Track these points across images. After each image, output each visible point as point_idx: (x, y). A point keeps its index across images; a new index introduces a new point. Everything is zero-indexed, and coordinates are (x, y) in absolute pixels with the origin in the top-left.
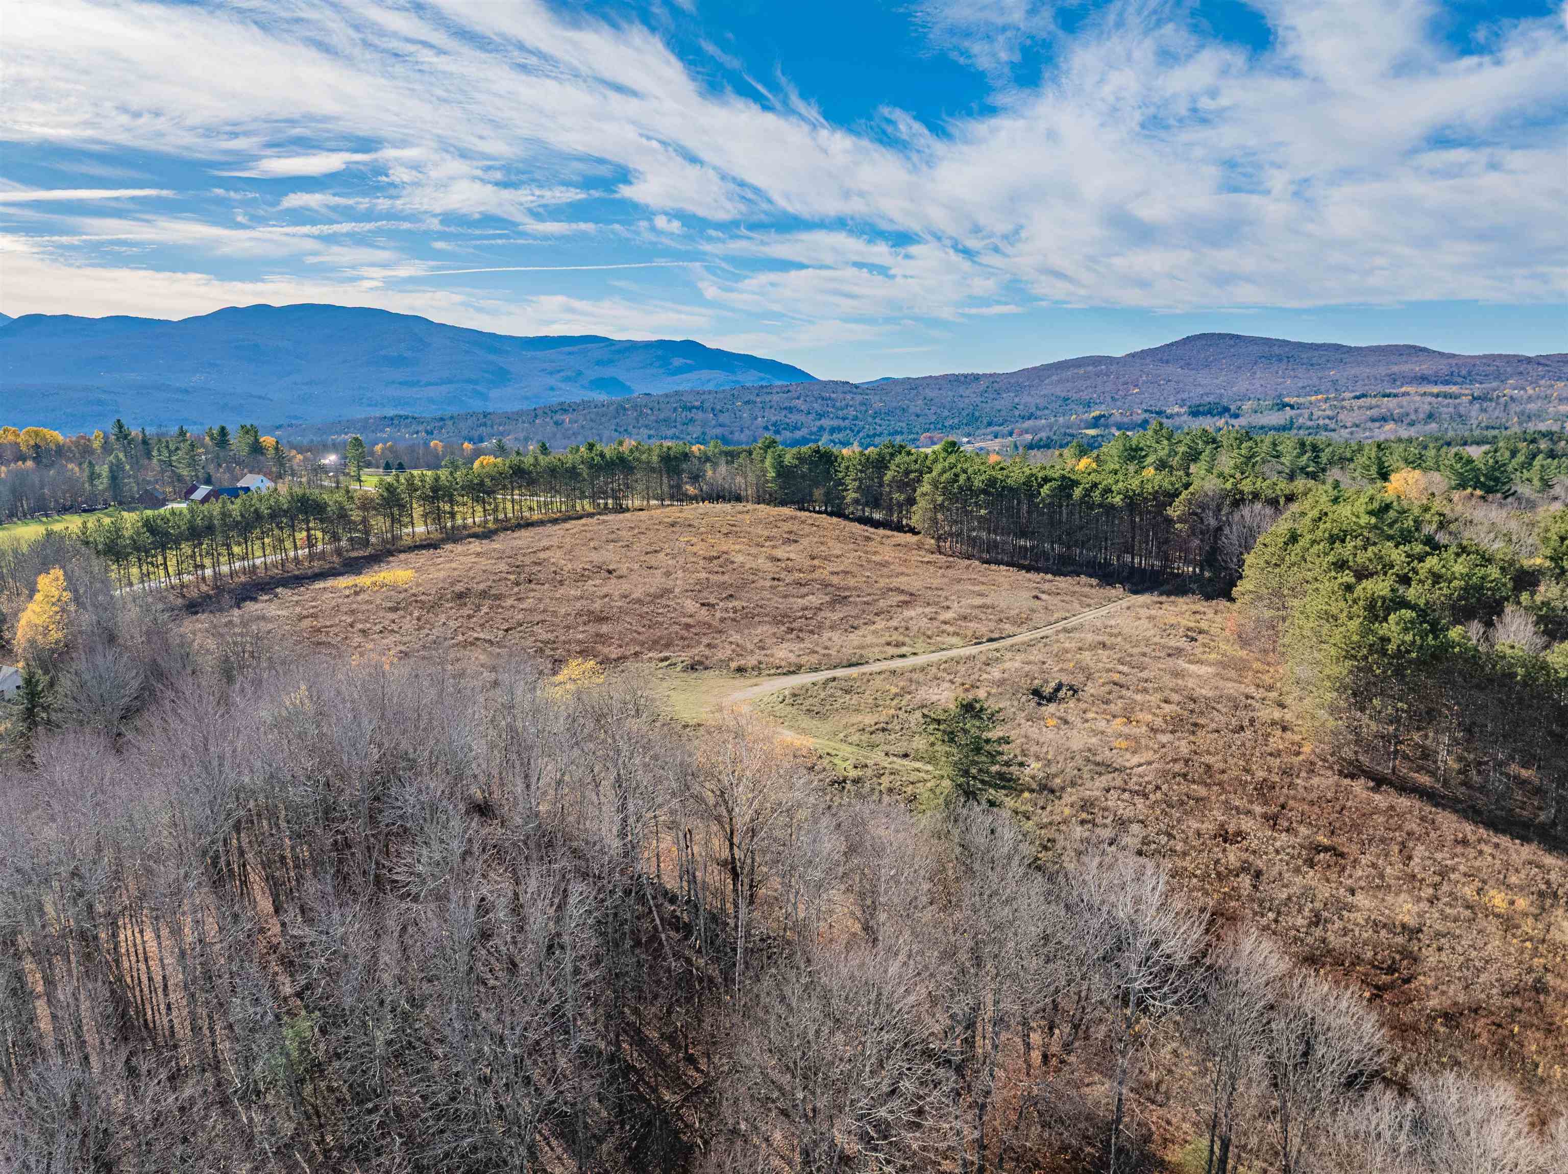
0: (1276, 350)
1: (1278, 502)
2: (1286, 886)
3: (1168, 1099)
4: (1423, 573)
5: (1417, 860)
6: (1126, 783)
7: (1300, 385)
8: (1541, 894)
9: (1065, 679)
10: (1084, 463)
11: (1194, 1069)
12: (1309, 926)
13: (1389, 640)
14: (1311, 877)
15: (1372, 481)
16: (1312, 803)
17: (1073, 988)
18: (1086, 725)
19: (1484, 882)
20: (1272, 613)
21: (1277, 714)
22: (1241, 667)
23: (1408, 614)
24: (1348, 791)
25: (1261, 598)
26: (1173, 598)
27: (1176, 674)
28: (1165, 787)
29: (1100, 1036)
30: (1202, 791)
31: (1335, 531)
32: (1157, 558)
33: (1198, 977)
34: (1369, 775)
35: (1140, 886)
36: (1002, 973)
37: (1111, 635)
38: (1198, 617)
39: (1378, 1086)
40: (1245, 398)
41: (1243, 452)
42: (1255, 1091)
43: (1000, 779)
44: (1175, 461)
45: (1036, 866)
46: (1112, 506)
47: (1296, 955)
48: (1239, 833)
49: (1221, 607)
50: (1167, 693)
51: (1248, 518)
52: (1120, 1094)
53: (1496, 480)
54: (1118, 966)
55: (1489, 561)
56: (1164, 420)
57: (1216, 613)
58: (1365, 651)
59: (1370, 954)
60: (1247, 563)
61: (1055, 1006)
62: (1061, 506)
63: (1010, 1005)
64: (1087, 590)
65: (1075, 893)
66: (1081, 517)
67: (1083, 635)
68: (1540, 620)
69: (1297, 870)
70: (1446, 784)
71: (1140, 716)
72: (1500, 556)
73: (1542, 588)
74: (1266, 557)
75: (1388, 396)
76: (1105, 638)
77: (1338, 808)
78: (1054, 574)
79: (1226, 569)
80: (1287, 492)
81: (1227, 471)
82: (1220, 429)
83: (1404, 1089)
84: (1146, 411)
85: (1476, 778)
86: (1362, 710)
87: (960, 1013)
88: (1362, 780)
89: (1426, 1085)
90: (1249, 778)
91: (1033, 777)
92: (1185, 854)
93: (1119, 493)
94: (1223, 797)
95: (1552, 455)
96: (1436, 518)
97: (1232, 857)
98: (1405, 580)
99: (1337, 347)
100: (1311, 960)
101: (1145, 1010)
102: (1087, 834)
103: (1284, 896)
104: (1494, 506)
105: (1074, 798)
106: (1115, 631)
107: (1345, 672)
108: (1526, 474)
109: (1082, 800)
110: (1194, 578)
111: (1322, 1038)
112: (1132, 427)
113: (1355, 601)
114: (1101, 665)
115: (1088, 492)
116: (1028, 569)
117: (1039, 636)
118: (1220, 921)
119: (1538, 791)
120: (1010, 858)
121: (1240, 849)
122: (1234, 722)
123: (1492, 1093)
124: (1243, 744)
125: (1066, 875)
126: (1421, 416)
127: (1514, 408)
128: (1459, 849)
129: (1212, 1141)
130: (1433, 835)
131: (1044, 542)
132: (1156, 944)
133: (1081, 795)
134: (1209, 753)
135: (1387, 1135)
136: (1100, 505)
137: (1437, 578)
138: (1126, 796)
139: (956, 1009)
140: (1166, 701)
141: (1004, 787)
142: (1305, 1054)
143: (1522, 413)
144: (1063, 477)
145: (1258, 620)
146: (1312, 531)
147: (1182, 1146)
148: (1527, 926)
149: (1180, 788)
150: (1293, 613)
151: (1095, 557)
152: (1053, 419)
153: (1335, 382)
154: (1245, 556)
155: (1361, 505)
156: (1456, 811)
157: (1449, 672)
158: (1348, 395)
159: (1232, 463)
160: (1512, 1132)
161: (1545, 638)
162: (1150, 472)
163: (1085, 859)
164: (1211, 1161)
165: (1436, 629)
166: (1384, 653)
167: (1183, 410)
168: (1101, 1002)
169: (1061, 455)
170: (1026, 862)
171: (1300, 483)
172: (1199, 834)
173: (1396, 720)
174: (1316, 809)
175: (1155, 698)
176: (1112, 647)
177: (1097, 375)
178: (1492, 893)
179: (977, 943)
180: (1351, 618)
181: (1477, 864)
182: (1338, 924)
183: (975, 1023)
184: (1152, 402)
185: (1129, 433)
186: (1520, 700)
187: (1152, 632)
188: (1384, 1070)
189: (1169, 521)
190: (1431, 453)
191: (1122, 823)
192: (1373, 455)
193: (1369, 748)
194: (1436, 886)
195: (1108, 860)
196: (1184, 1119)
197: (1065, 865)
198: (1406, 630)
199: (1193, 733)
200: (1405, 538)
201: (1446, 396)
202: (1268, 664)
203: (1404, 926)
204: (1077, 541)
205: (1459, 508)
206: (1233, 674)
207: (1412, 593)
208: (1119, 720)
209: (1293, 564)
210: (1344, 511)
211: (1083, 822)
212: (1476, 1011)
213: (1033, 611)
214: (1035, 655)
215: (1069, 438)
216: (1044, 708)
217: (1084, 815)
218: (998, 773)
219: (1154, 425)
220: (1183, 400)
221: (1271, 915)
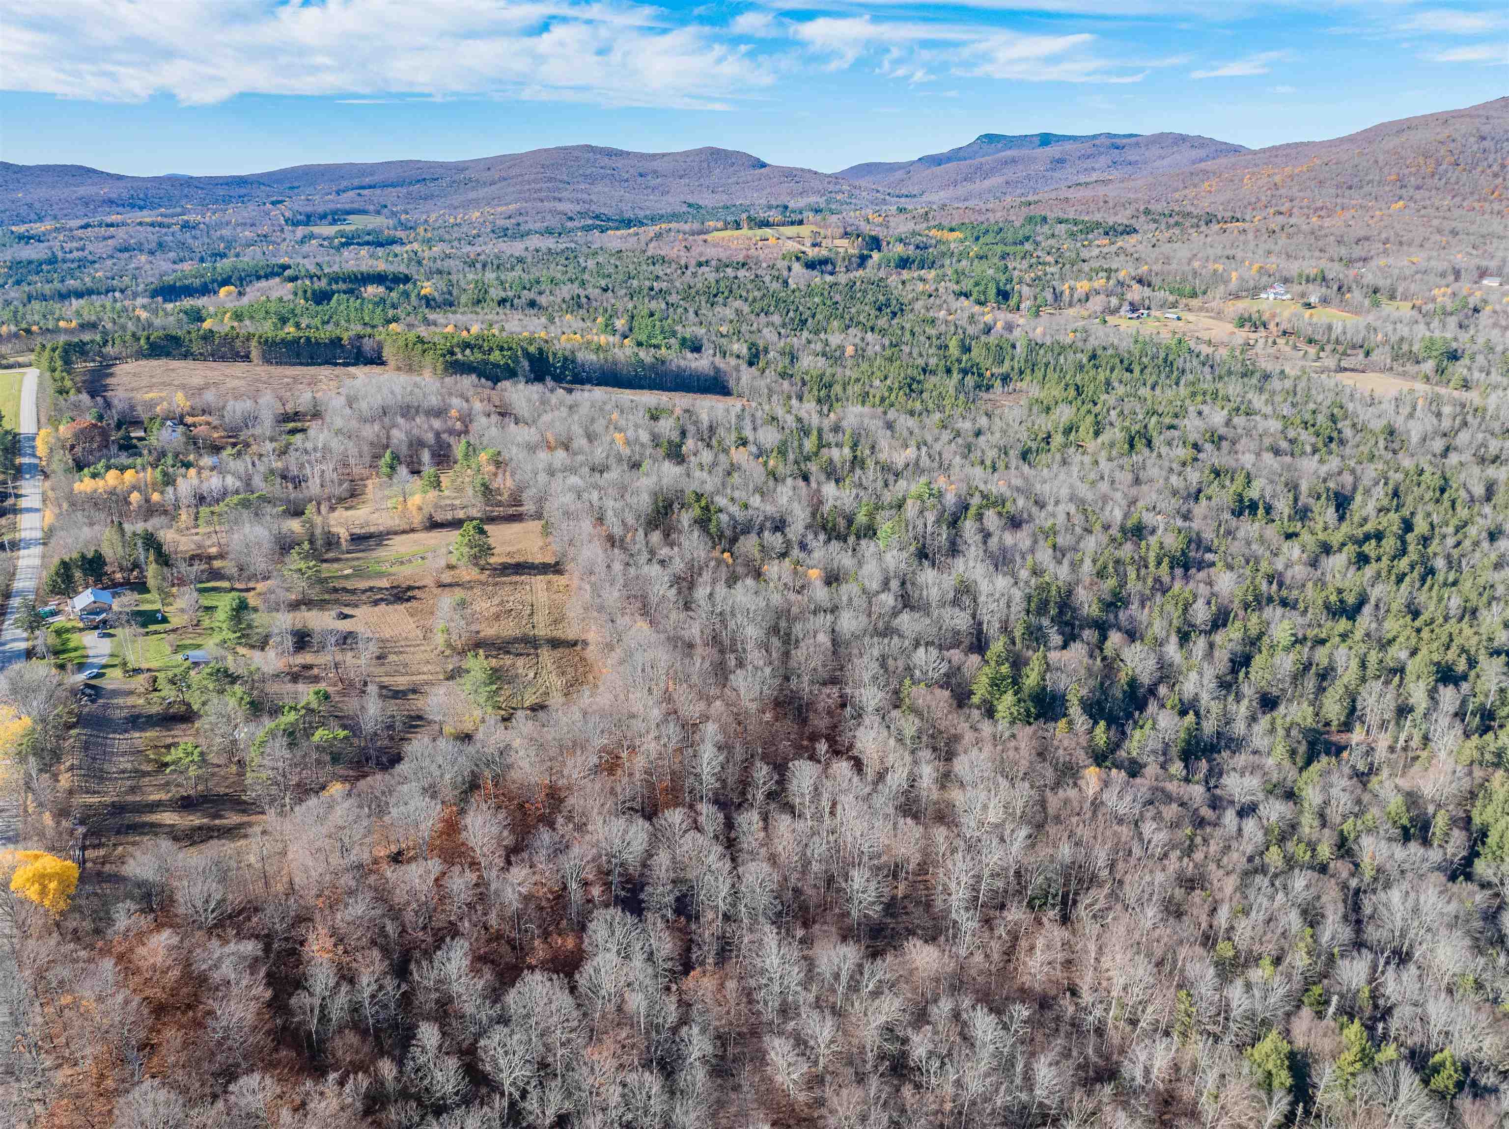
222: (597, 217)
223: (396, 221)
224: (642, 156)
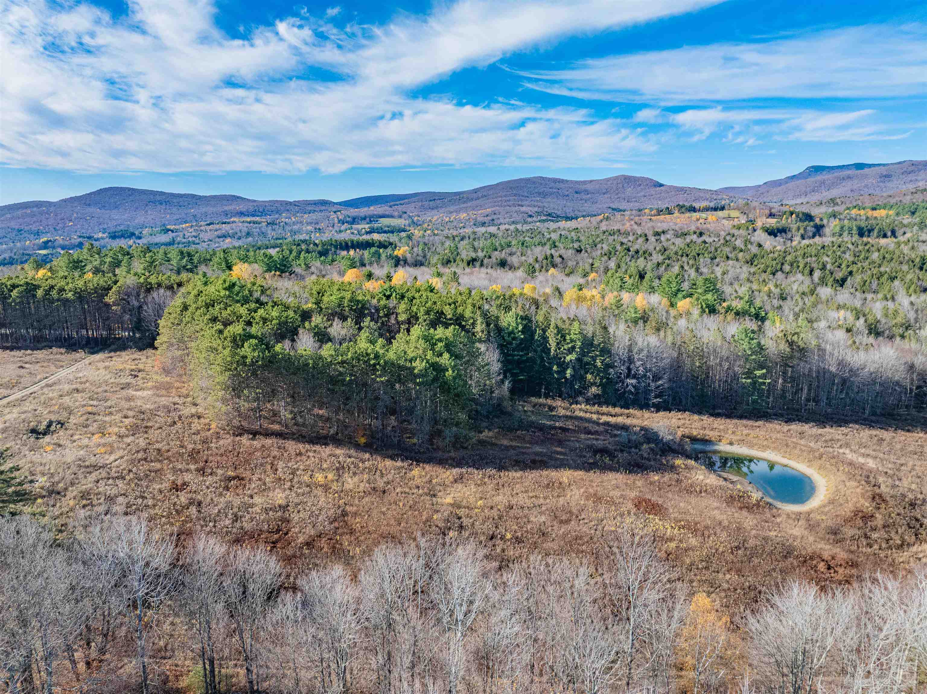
0: (158, 198)
1: (173, 288)
2: (216, 505)
3: (174, 652)
4: (257, 319)
5: (280, 470)
6: (109, 474)
7: (175, 218)
8: (338, 469)
9: (53, 418)
10: (41, 273)
11: (186, 627)
12: (233, 523)
13: (246, 357)
14: (229, 496)
15: (224, 271)
16: (222, 455)
17: (99, 612)
18: (75, 444)
19: (313, 471)
20: (180, 352)
21: (193, 410)
22: (168, 387)
23: (254, 341)
24: (240, 443)
25: (172, 345)
26: (118, 353)
27: (129, 399)
28: (134, 470)
29: (123, 634)
30: (158, 466)
31: (208, 301)
32: (103, 330)
33: (176, 575)
34: (249, 432)
35: (131, 534)
36: (45, 623)
37: (81, 383)
38: (137, 362)
39: (283, 592)
40: (143, 227)
41: (148, 259)
42: (222, 624)
43: (17, 496)
44: (105, 268)
45: (56, 544)
46: (67, 300)
47: (229, 541)
48: (184, 484)
49: (149, 354)
50: (125, 412)
51: (157, 299)
52: (143, 663)
53: (285, 266)
54: (126, 586)
55: (288, 308)
56: (94, 242)
57: (147, 358)
58: (235, 365)
59: (266, 527)
60: (161, 325)
61: (88, 628)
62: (29, 303)
63: (55, 642)
64: (58, 356)
65: (87, 553)
66: (45, 309)
67: (61, 387)
68: (316, 334)
69: (221, 495)
70: (287, 426)
71: (110, 430)
72: (292, 305)
73: (314, 319)
74: (171, 320)
75: (225, 223)
76: (78, 386)
77: (236, 454)
78: (32, 350)
79: (149, 330)
80: (177, 281)
81: (140, 271)
82: (131, 246)
83: (295, 589)
84: (80, 237)
85: (300, 420)
86: (239, 397)
87: (17, 664)
88: (246, 436)
89: (304, 583)
90: (184, 451)
91: (42, 488)
92: (154, 506)
93: (70, 291)
94: (171, 466)
95: (308, 251)
96: (259, 288)
97: (183, 499)
98: (249, 323)
99: (193, 196)
100: (237, 541)
101: (149, 607)
102: (89, 513)
103: (216, 511)
104: (286, 279)
105: (75, 493)
106: (84, 380)
107: (227, 379)
108: (298, 263)
109: (81, 492)
110: (129, 339)
111: (251, 580)
112: (73, 247)
113: (225, 339)
114: (77, 403)
115: (47, 292)
116: (12, 349)
117: (28, 393)
118: (182, 538)
119: (328, 419)
120: (35, 546)
121: (187, 493)
122: (170, 420)
123: (333, 572)
124: (177, 432)
125: (79, 543)
126: (244, 234)
127: (288, 228)
128: (299, 458)
129: (204, 663)
130: (285, 454)
131: (20, 329)
132: (147, 564)
133: (80, 489)
134: (158, 442)
135: (292, 616)
136: (58, 300)
137: (265, 320)
138: (111, 481)
139: (12, 663)
140: (126, 417)
141: (21, 501)
142: (244, 593)
143: (292, 230)
144: (27, 284)
145: (173, 358)
146: (195, 302)
147: (187, 675)
148: (335, 486)
149: (144, 467)
150: (192, 350)
151: (61, 334)
152: (12, 244)
153: (195, 216)
154: (159, 321)
155: (219, 284)
156: (294, 439)
157: (279, 368)
158: (203, 223)
159: (142, 267)
160: (344, 587)
161: (319, 343)
162: (89, 276)
163: (91, 529)
164: (206, 675)
165: (268, 347)
166: (244, 364)
167: (105, 235)
168: (119, 613)
169: (23, 269)
170: (48, 544)
171: (184, 276)
172: (161, 492)
173: (257, 399)
174: (225, 458)
175: (118, 417)
176: (83, 391)
177: (41, 213)
178: (317, 475)
179: (21, 611)
180: (224, 349)
181: (308, 463)
182: (248, 517)
183: (30, 666)
184: (84, 231)
185: (71, 252)
186: (313, 376)
187: (109, 376)
188: (284, 583)
189: (107, 305)
190: (251, 254)
191: (111, 499)
192: (222, 256)
193: (246, 417)
194: (291, 480)
195: (105, 525)
196: (185, 659)
197: (77, 537)
198: (254, 350)
199: (146, 432)
200: (246, 301)
201: (254, 223)
202: (183, 382)
203: (280, 506)
204: (45, 326)
205: (270, 282)
206: (164, 392)
207: (254, 330)
208: (96, 436)
209: (188, 322)
210: (211, 289)
211: (84, 506)
212: (320, 536)
213: (20, 377)
214: (28, 406)
215: (27, 257)
216: (41, 440)
217: (84, 502)
218: (13, 492)
219: (87, 245)
220: (104, 229)
221: (211, 524)
222: (549, 215)
223: (410, 220)
224: (577, 182)
